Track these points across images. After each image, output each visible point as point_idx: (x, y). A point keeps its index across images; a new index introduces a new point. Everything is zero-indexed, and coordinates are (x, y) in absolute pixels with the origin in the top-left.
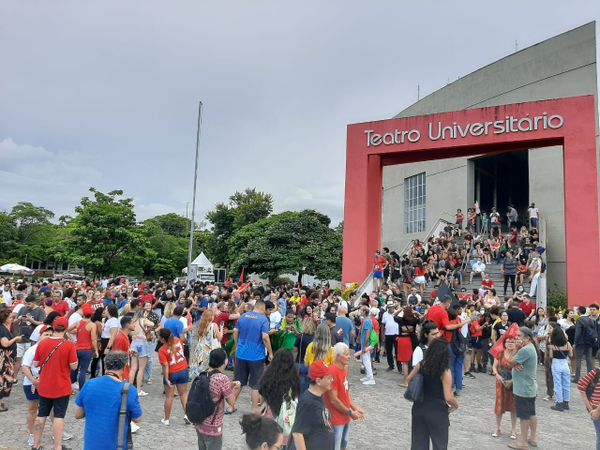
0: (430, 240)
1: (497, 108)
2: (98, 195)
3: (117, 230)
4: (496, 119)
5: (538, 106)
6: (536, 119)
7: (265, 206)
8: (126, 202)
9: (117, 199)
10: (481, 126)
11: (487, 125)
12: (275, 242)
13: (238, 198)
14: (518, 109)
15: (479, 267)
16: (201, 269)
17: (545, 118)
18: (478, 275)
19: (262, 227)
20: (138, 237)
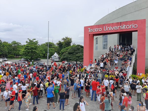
0: (106, 54)
1: (121, 22)
2: (30, 40)
3: (33, 50)
4: (121, 25)
5: (131, 22)
6: (131, 25)
7: (70, 41)
8: (37, 42)
9: (34, 41)
10: (117, 27)
11: (118, 27)
12: (70, 53)
13: (64, 39)
14: (126, 23)
15: (116, 62)
16: (56, 57)
17: (133, 25)
18: (116, 64)
19: (67, 49)
20: (38, 52)
